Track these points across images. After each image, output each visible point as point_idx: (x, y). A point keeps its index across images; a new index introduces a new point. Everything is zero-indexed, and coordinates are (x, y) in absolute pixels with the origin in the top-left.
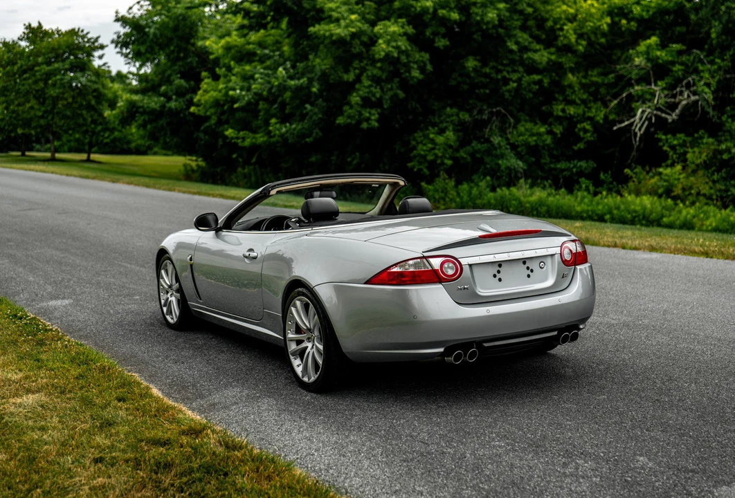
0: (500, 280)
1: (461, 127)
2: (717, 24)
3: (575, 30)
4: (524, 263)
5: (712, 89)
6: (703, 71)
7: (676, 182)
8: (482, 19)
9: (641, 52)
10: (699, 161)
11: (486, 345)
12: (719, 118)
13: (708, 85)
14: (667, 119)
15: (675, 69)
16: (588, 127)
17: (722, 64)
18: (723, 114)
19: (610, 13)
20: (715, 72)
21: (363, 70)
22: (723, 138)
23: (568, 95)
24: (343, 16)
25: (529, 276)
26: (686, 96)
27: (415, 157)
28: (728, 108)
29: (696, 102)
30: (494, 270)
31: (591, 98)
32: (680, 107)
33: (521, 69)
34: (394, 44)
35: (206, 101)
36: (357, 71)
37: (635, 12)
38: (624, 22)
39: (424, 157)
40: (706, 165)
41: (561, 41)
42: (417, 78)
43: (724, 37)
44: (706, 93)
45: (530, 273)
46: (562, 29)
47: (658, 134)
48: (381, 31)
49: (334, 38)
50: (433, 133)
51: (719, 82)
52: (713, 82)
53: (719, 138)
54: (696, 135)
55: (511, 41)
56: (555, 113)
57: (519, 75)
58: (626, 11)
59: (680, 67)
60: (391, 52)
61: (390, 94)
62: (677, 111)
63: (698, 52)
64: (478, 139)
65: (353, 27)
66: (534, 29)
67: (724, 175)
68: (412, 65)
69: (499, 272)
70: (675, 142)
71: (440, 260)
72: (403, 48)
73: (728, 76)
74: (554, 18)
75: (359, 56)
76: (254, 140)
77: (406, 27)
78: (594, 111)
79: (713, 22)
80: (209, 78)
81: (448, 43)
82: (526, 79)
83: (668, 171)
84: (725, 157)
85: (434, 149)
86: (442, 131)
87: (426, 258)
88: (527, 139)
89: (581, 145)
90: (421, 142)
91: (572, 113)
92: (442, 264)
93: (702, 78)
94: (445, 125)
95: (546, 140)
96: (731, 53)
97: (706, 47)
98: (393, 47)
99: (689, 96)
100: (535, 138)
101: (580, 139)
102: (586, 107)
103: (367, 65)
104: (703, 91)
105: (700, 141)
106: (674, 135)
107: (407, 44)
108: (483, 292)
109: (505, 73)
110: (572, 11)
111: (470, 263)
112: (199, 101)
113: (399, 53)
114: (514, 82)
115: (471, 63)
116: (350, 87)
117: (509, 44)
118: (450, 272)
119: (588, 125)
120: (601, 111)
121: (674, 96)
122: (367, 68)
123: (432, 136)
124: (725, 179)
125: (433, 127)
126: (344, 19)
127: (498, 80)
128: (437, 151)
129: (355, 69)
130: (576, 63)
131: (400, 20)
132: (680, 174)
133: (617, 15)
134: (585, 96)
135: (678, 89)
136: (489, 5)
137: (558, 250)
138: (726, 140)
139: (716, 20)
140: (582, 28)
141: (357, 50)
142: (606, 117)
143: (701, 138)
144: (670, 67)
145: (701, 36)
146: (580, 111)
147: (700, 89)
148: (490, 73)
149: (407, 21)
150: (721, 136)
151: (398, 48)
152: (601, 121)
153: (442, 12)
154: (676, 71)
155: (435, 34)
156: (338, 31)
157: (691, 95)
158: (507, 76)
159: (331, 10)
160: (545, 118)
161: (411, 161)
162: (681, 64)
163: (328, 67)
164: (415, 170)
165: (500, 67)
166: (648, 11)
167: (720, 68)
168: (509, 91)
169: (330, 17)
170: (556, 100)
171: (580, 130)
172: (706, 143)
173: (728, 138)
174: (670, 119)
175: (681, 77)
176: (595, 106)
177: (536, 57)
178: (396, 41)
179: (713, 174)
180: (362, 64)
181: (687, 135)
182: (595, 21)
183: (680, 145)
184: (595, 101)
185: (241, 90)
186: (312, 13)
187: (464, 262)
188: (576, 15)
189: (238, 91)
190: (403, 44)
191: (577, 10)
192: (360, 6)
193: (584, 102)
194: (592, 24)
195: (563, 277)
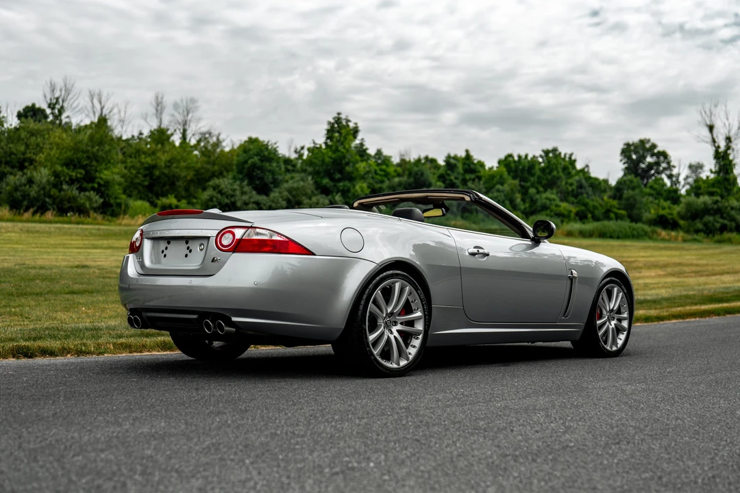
0: (165, 256)
4: (187, 243)
25: (186, 256)
30: (164, 244)
45: (188, 253)
69: (166, 248)
137: (214, 233)
195: (212, 261)
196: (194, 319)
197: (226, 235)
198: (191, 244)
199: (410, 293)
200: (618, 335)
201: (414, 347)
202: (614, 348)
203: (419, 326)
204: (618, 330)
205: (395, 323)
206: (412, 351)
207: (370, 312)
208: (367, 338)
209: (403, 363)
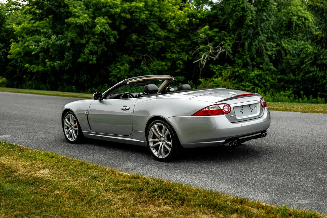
0: (243, 113)
1: (130, 63)
2: (232, 21)
3: (175, 23)
4: (250, 106)
5: (231, 47)
6: (226, 40)
7: (220, 84)
8: (139, 18)
9: (202, 32)
10: (227, 76)
11: (240, 138)
12: (234, 58)
13: (229, 45)
14: (213, 59)
15: (216, 39)
16: (181, 63)
17: (234, 37)
18: (235, 57)
19: (188, 16)
20: (231, 40)
21: (89, 39)
22: (235, 66)
23: (172, 50)
24: (81, 15)
25: (251, 111)
26: (220, 50)
27: (112, 75)
28: (237, 54)
29: (225, 52)
31: (181, 51)
32: (218, 54)
33: (154, 38)
34: (104, 27)
35: (14, 53)
36: (87, 39)
37: (198, 16)
38: (194, 20)
39: (116, 76)
40: (230, 77)
41: (169, 27)
42: (113, 42)
43: (234, 26)
44: (228, 48)
46: (169, 22)
47: (210, 65)
48: (98, 22)
49: (78, 24)
50: (119, 65)
51: (233, 44)
52: (231, 44)
53: (234, 66)
54: (224, 65)
55: (150, 27)
56: (167, 57)
57: (154, 41)
58: (195, 15)
59: (218, 38)
60: (103, 30)
61: (101, 48)
62: (217, 55)
63: (225, 32)
64: (137, 68)
65: (85, 20)
66: (157, 22)
67: (237, 81)
68: (111, 36)
69: (242, 110)
70: (217, 68)
71: (223, 105)
72: (107, 29)
73: (236, 42)
74: (166, 18)
75: (87, 33)
76: (38, 69)
77: (108, 20)
78: (183, 56)
79: (230, 20)
80: (14, 42)
81: (126, 27)
82: (156, 42)
83: (216, 79)
84: (237, 74)
85: (120, 72)
86: (123, 65)
87: (217, 105)
88: (157, 67)
89: (178, 70)
90: (114, 69)
91: (174, 57)
92: (224, 107)
93: (226, 42)
94: (123, 62)
95: (165, 68)
96: (237, 32)
97: (227, 30)
98: (103, 28)
99: (221, 50)
100: (161, 67)
101: (178, 68)
102: (179, 54)
103: (91, 36)
104: (227, 48)
105: (226, 68)
106: (216, 65)
107: (108, 27)
108: (238, 118)
109: (148, 41)
110: (173, 15)
111: (233, 106)
112: (11, 52)
113: (106, 31)
114: (152, 44)
115: (134, 37)
116: (84, 46)
117: (149, 28)
118: (227, 110)
119: (181, 62)
120: (186, 56)
121: (216, 50)
122: (91, 38)
123: (118, 66)
124: (237, 83)
125: (119, 62)
126: (82, 16)
127: (145, 43)
128: (121, 73)
129: (86, 38)
130: (175, 37)
131: (105, 17)
132: (221, 81)
133: (191, 17)
134: (179, 50)
135: (218, 47)
136: (142, 12)
137: (259, 101)
138: (237, 67)
139: (231, 19)
140: (177, 22)
141: (86, 30)
142: (188, 58)
143: (227, 66)
144: (214, 38)
145: (225, 26)
146: (177, 56)
147: (226, 47)
148: (142, 41)
149: (108, 17)
150: (235, 65)
151: (105, 29)
152: (186, 60)
153: (123, 14)
154: (216, 40)
155: (120, 24)
156: (80, 21)
157: (222, 49)
158: (149, 42)
159: (76, 12)
160: (163, 59)
161: (110, 78)
162: (218, 37)
163: (74, 37)
164: (112, 81)
165: (145, 38)
166: (203, 16)
167: (233, 38)
168: (150, 48)
169: (75, 15)
170: (167, 51)
171: (178, 64)
172: (229, 69)
173: (237, 66)
174: (215, 59)
175: (218, 42)
176: (183, 54)
177: (160, 33)
178: (104, 26)
179: (233, 81)
180: (89, 36)
181: (221, 65)
182: (183, 19)
183: (218, 69)
184: (183, 51)
185: (35, 46)
186: (64, 14)
187: (231, 106)
188: (175, 17)
189: (34, 46)
190: (107, 27)
191: (175, 15)
192: (87, 11)
193: (179, 52)
194: (181, 21)
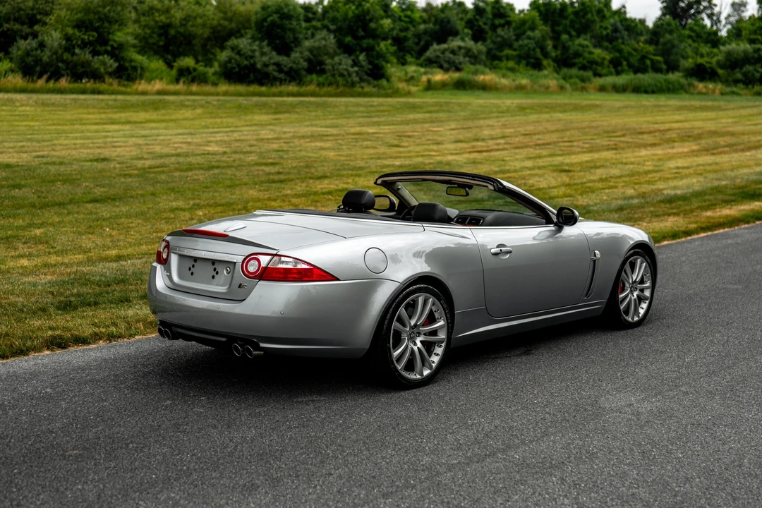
0: (192, 274)
4: (213, 264)
25: (213, 277)
30: (191, 263)
45: (215, 275)
69: (193, 266)
71: (164, 244)
92: (164, 248)
118: (165, 256)
137: (240, 259)
195: (239, 287)
196: (223, 342)
197: (252, 262)
198: (218, 267)
199: (433, 304)
200: (640, 304)
201: (437, 355)
202: (636, 319)
203: (442, 335)
204: (640, 299)
205: (419, 334)
206: (435, 359)
207: (394, 330)
208: (391, 355)
209: (426, 372)
